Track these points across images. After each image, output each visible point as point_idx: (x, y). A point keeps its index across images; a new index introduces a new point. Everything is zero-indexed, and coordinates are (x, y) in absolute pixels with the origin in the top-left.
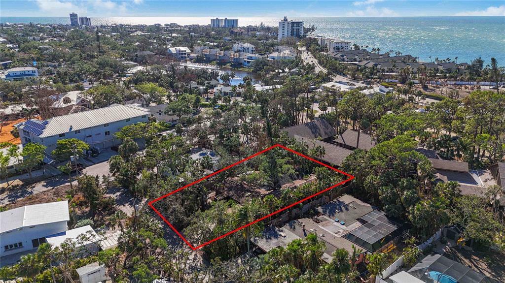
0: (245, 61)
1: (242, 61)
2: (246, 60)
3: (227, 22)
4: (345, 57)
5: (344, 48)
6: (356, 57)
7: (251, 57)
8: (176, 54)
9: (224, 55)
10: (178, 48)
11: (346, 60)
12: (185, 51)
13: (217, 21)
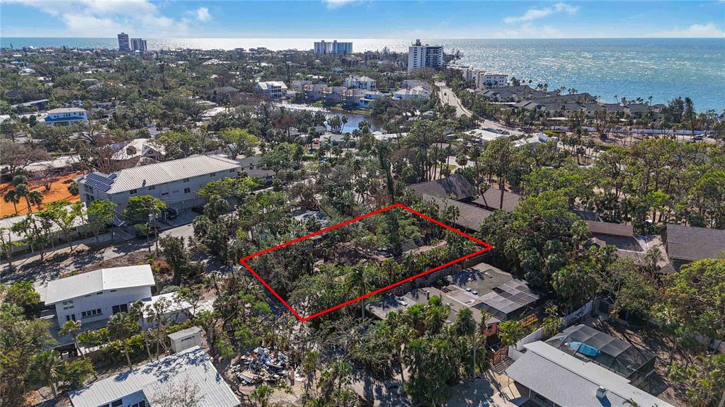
0: (362, 101)
1: (357, 101)
2: (363, 99)
3: (336, 46)
4: (498, 95)
5: (499, 83)
6: (514, 96)
7: (370, 96)
8: (267, 91)
9: (333, 93)
10: (270, 83)
11: (500, 99)
12: (280, 87)
13: (323, 45)
